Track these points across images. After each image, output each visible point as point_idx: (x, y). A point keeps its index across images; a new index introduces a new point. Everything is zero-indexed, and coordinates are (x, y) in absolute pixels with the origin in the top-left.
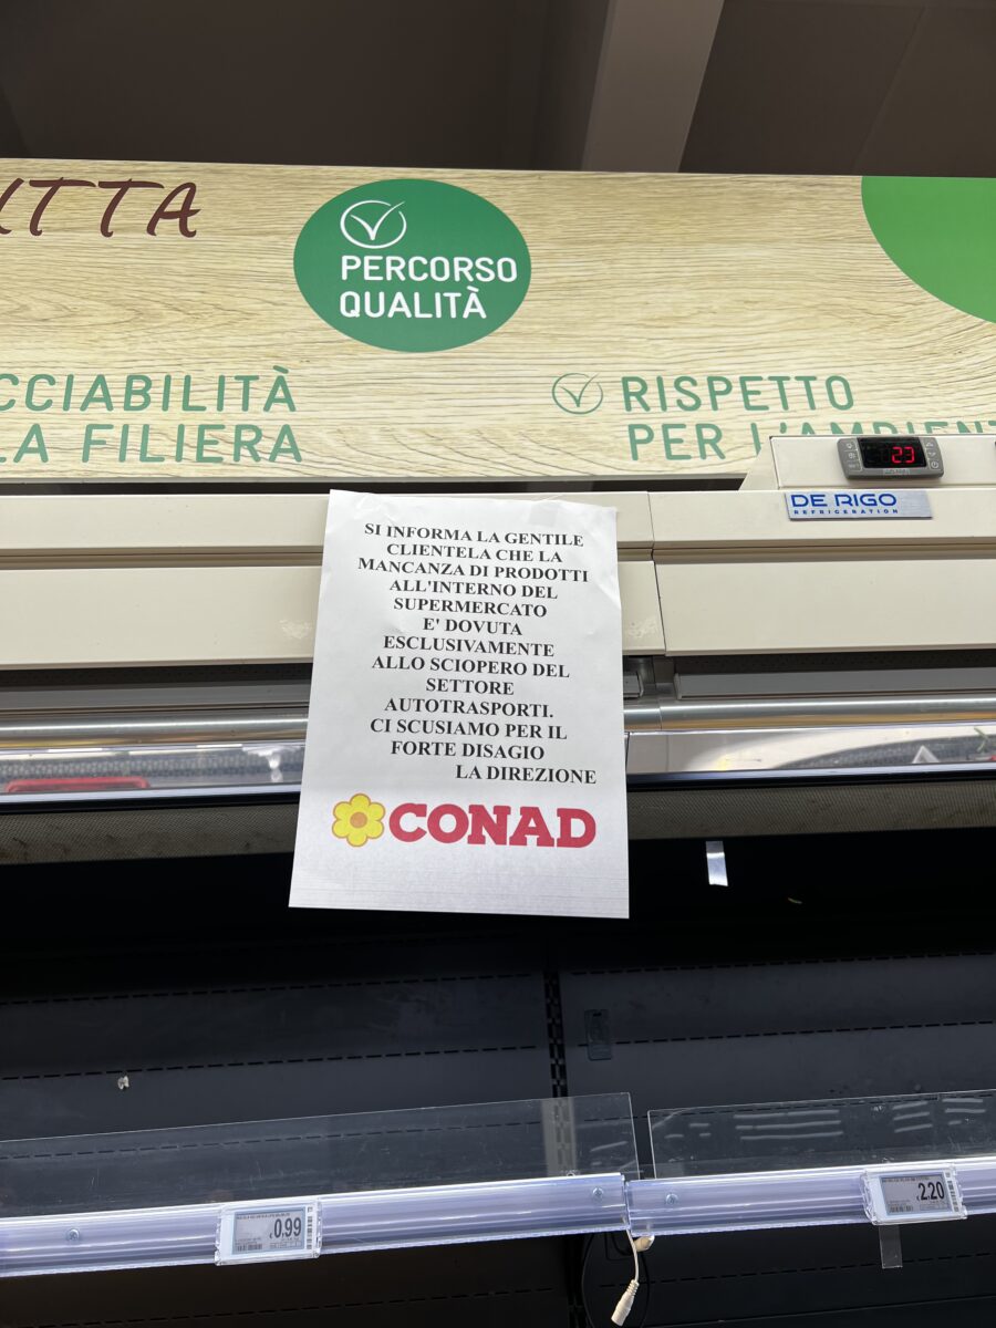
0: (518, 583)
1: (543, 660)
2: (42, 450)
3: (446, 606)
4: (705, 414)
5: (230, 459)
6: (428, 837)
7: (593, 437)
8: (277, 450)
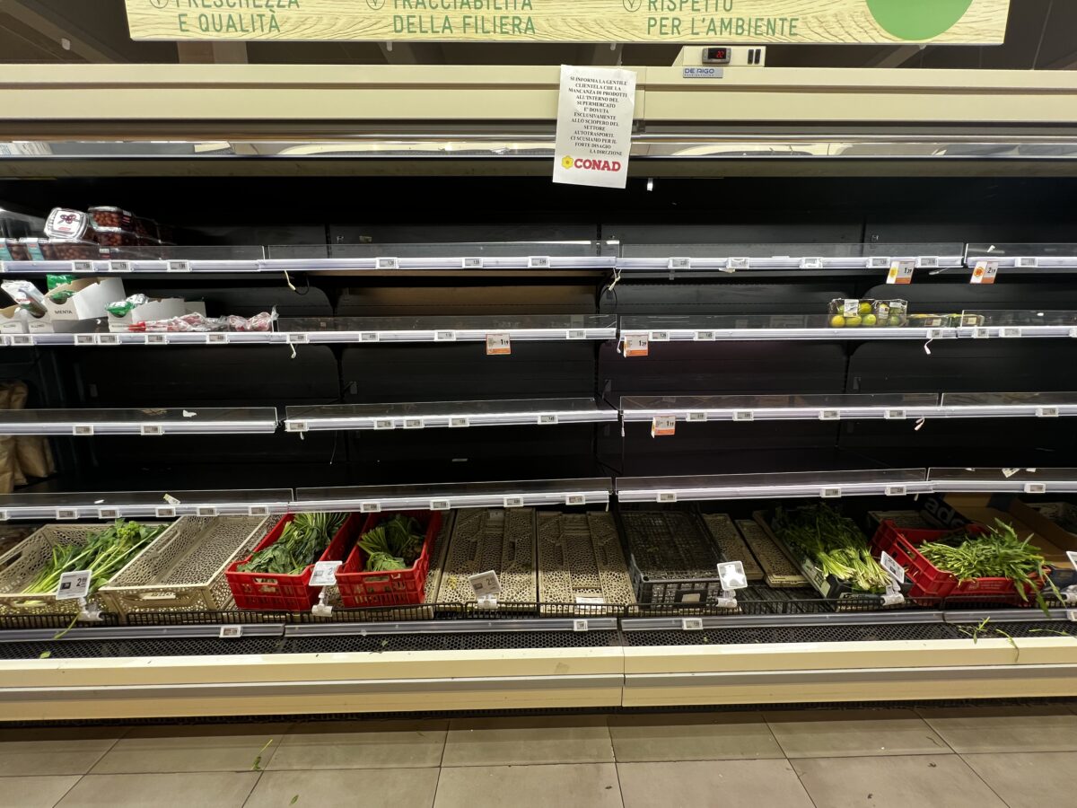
0: (609, 97)
1: (613, 121)
2: (450, 28)
3: (590, 104)
4: (676, 13)
5: (511, 32)
6: (583, 168)
7: (635, 24)
8: (527, 29)
